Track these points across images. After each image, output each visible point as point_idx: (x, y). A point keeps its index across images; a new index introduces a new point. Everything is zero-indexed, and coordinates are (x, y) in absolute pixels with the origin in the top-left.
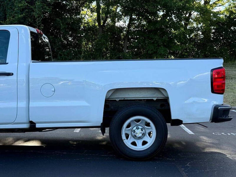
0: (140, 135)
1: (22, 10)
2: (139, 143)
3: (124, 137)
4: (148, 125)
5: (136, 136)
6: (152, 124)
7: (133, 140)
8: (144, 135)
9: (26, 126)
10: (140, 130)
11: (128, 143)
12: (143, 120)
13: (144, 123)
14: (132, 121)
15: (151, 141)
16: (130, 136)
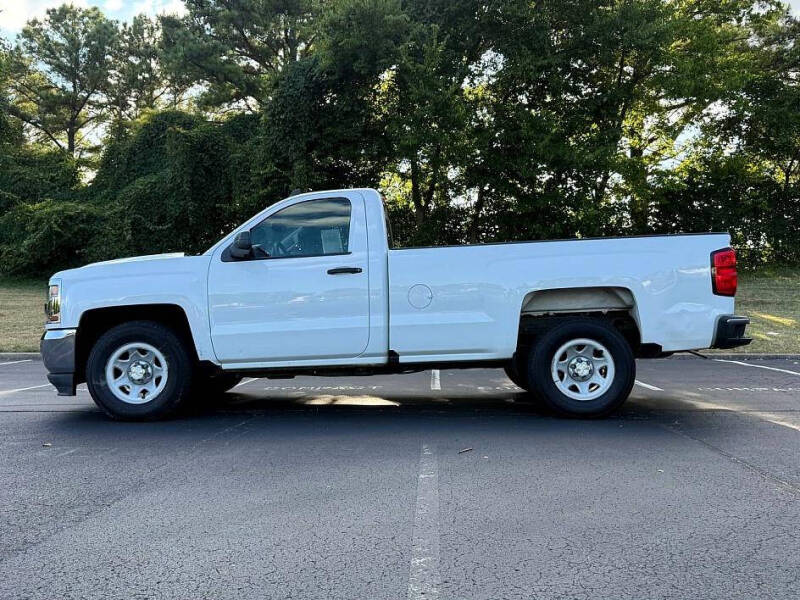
0: (586, 372)
2: (583, 387)
3: (555, 376)
4: (598, 354)
5: (577, 375)
6: (606, 353)
7: (572, 383)
8: (591, 372)
9: (382, 360)
10: (584, 365)
11: (563, 387)
12: (590, 346)
13: (592, 351)
14: (570, 348)
15: (605, 384)
16: (566, 375)
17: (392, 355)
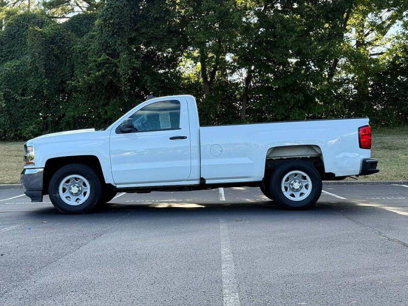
0: (298, 187)
1: (99, 66)
2: (297, 194)
3: (283, 189)
4: (304, 178)
5: (294, 188)
6: (308, 177)
7: (291, 192)
8: (301, 187)
9: (197, 182)
10: (297, 183)
11: (287, 194)
12: (300, 174)
13: (301, 176)
14: (290, 175)
15: (307, 193)
16: (288, 189)
17: (202, 180)
